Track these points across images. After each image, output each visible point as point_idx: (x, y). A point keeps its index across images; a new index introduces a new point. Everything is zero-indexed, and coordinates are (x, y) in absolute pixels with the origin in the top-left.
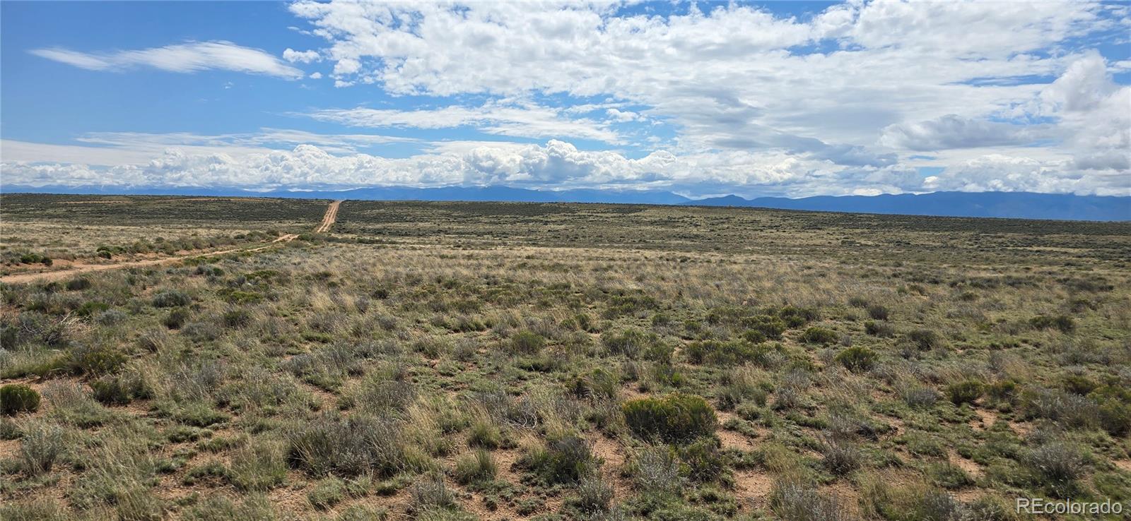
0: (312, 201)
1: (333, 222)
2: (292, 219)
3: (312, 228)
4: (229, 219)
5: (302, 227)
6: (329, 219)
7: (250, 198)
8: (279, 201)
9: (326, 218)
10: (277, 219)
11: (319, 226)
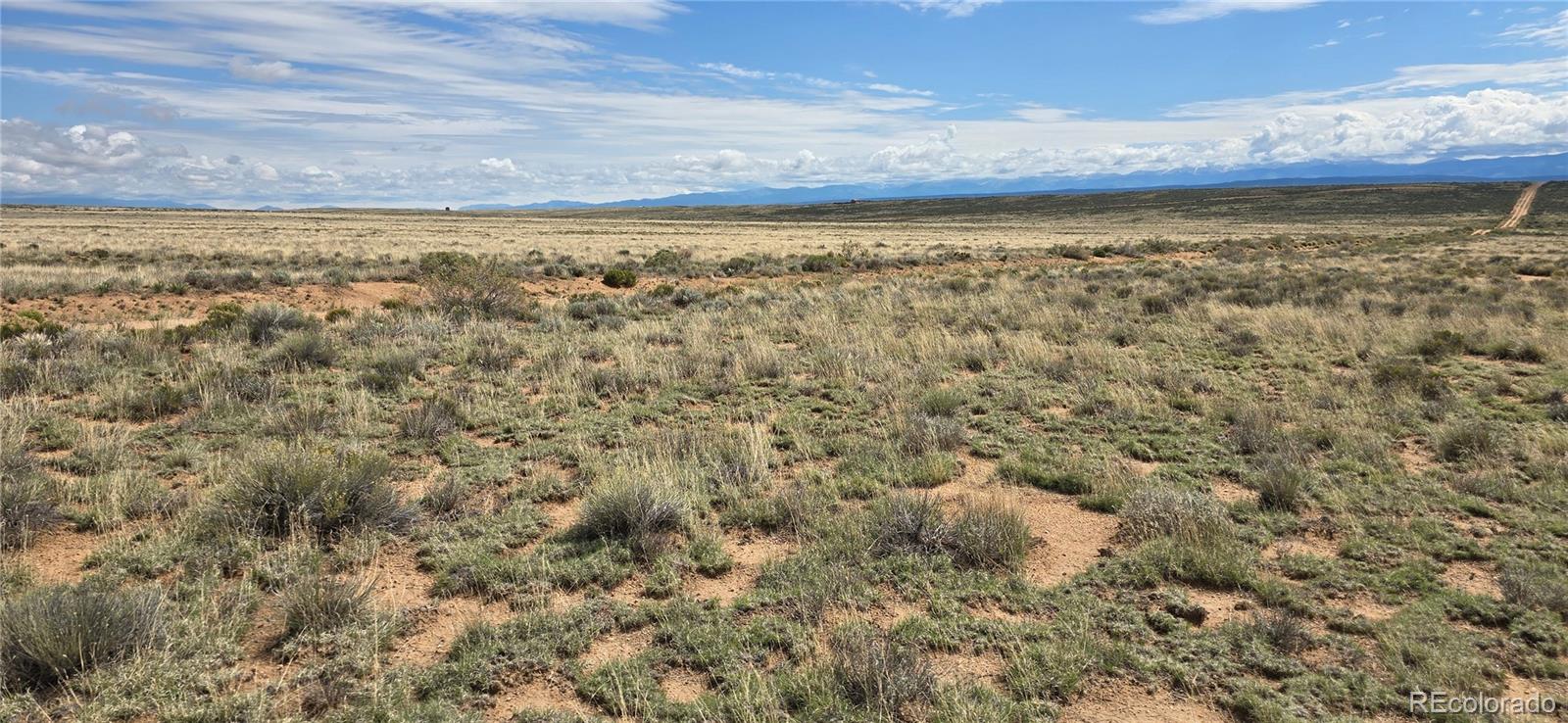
0: (1498, 184)
1: (1525, 213)
2: (1473, 211)
3: (1497, 222)
4: (1398, 212)
5: (1485, 221)
6: (1521, 210)
7: (1414, 185)
8: (1453, 188)
9: (1517, 209)
10: (1454, 212)
11: (1506, 219)
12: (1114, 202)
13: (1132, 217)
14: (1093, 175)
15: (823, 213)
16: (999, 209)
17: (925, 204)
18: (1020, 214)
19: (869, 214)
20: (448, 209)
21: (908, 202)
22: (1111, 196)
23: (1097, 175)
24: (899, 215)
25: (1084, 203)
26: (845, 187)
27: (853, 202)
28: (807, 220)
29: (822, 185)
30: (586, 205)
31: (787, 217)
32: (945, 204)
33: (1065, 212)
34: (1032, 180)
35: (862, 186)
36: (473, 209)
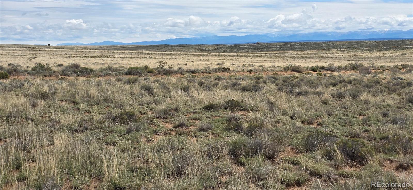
12: (394, 45)
13: (402, 53)
14: (388, 31)
15: (240, 49)
16: (333, 48)
17: (295, 45)
18: (343, 51)
19: (265, 49)
20: (49, 45)
21: (286, 44)
22: (393, 42)
23: (390, 31)
24: (280, 50)
25: (378, 45)
26: (256, 36)
27: (258, 43)
28: (232, 52)
29: (245, 35)
30: (122, 43)
31: (222, 51)
32: (305, 45)
33: (367, 50)
34: (355, 33)
35: (265, 36)
36: (63, 45)
